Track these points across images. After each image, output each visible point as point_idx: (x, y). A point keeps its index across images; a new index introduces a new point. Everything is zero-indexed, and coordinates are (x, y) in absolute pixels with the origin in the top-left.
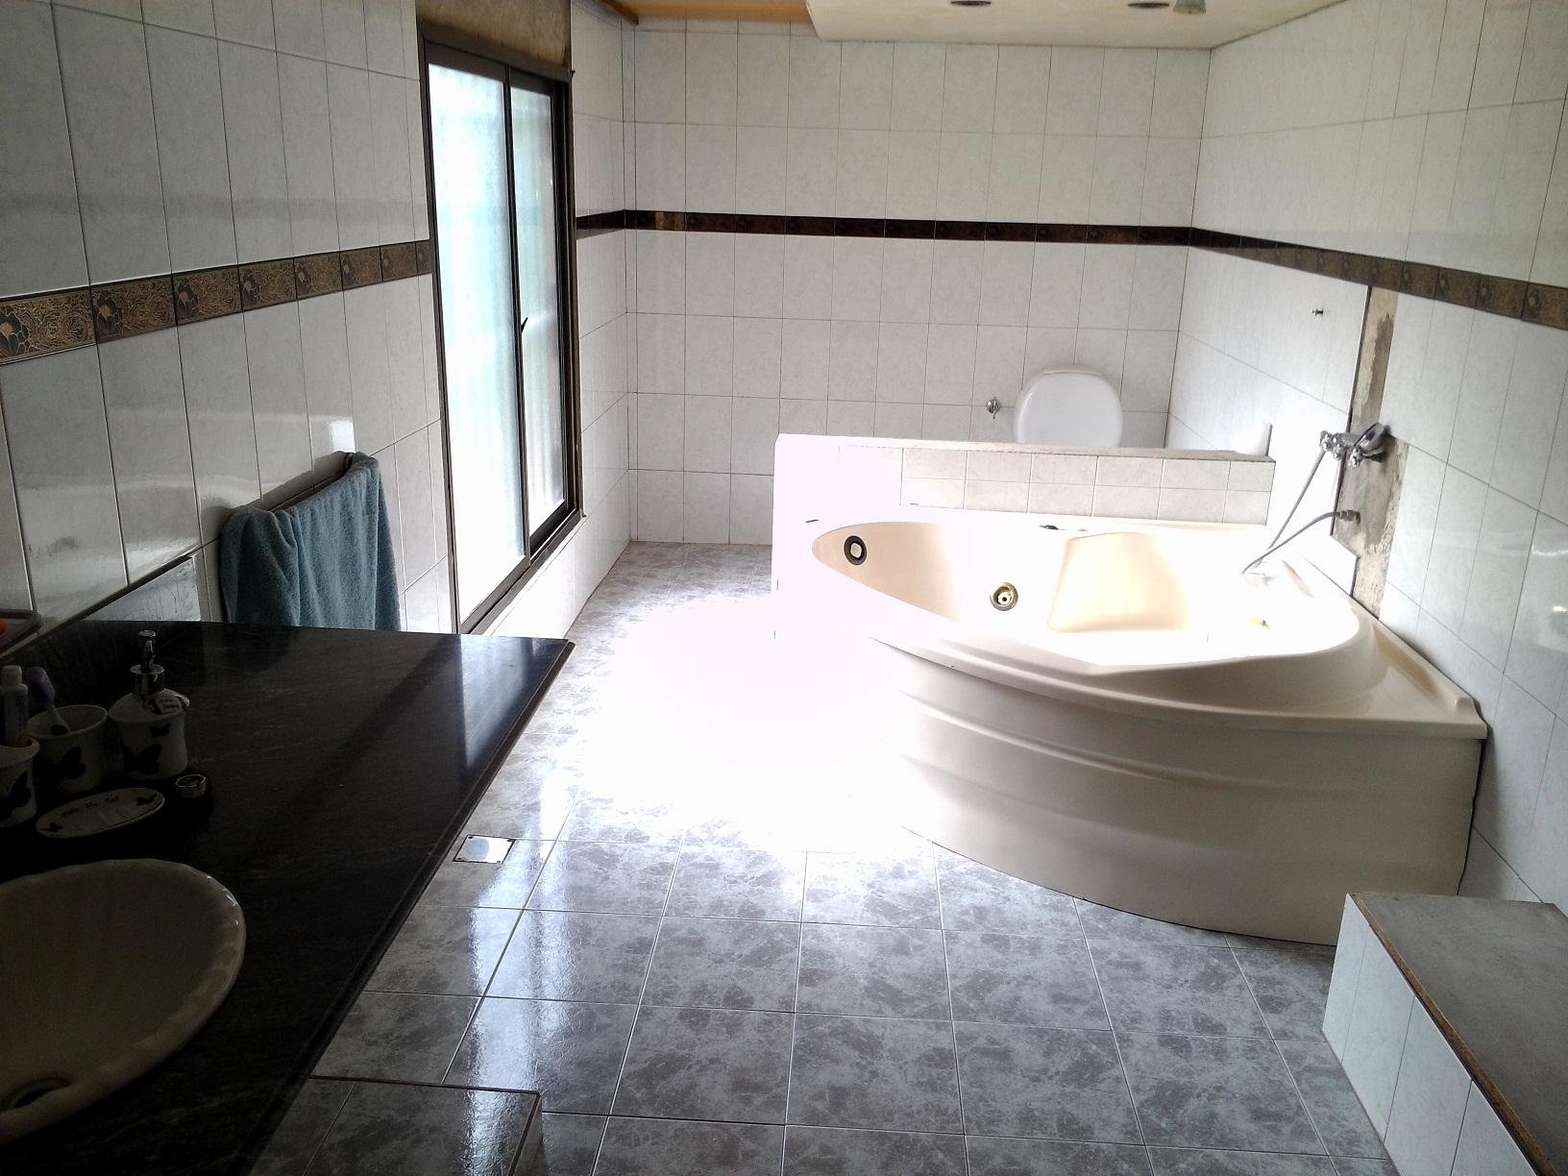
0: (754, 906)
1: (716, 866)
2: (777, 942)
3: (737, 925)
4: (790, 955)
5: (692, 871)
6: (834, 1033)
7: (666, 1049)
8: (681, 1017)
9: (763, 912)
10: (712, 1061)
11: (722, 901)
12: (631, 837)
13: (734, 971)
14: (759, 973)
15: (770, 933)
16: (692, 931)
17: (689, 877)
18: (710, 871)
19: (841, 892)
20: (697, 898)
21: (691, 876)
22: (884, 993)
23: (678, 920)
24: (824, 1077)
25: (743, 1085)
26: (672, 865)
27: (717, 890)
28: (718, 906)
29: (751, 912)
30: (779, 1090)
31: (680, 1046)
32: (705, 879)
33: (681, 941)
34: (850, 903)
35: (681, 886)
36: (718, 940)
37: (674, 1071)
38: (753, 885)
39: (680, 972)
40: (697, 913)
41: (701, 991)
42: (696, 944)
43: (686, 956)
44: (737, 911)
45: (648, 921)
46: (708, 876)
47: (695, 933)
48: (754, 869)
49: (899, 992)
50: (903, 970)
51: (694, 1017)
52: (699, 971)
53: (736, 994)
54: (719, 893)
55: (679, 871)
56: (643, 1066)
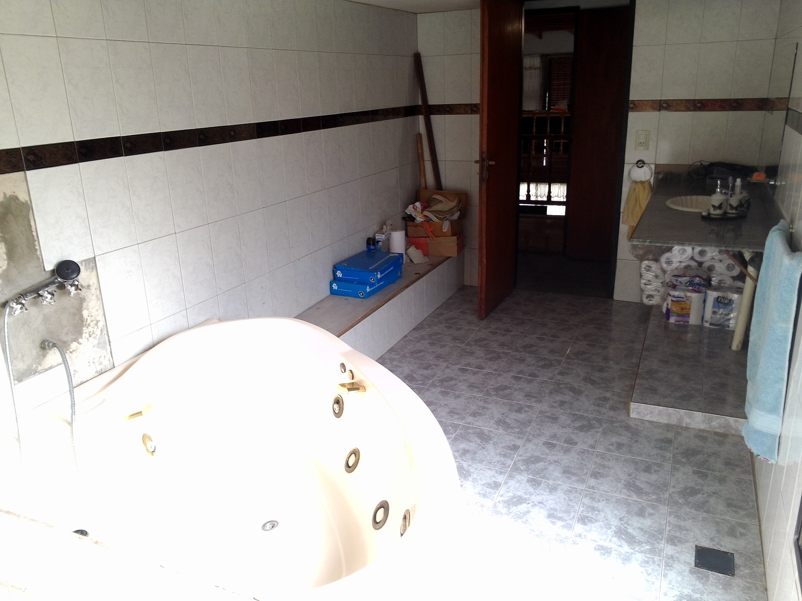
0: (532, 485)
1: (550, 516)
2: (525, 465)
3: (544, 477)
4: (520, 458)
5: (565, 515)
6: (512, 428)
7: (583, 433)
8: (576, 443)
9: (528, 481)
10: (565, 427)
11: (550, 492)
12: (608, 553)
13: (549, 456)
14: (537, 454)
15: (527, 470)
16: (569, 478)
17: (567, 512)
18: (554, 514)
19: (480, 485)
20: (564, 496)
21: (566, 512)
22: (484, 437)
23: (576, 485)
24: (522, 416)
25: (554, 419)
26: (578, 522)
27: (551, 499)
28: (553, 489)
29: (535, 483)
30: (540, 415)
31: (577, 433)
32: (558, 508)
33: (574, 474)
34: (478, 478)
35: (573, 507)
36: (555, 472)
37: (580, 426)
38: (529, 499)
39: (576, 460)
40: (566, 487)
41: (567, 451)
42: (567, 472)
43: (573, 466)
44: (542, 485)
45: (593, 488)
46: (555, 510)
47: (567, 477)
48: (526, 510)
49: (477, 437)
50: (470, 444)
51: (571, 442)
52: (567, 459)
53: (550, 447)
54: (551, 497)
55: (574, 517)
56: (594, 430)
